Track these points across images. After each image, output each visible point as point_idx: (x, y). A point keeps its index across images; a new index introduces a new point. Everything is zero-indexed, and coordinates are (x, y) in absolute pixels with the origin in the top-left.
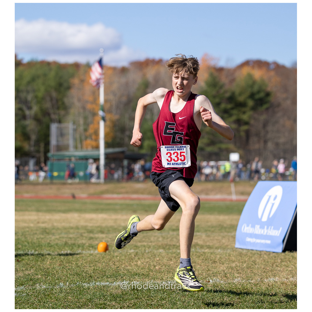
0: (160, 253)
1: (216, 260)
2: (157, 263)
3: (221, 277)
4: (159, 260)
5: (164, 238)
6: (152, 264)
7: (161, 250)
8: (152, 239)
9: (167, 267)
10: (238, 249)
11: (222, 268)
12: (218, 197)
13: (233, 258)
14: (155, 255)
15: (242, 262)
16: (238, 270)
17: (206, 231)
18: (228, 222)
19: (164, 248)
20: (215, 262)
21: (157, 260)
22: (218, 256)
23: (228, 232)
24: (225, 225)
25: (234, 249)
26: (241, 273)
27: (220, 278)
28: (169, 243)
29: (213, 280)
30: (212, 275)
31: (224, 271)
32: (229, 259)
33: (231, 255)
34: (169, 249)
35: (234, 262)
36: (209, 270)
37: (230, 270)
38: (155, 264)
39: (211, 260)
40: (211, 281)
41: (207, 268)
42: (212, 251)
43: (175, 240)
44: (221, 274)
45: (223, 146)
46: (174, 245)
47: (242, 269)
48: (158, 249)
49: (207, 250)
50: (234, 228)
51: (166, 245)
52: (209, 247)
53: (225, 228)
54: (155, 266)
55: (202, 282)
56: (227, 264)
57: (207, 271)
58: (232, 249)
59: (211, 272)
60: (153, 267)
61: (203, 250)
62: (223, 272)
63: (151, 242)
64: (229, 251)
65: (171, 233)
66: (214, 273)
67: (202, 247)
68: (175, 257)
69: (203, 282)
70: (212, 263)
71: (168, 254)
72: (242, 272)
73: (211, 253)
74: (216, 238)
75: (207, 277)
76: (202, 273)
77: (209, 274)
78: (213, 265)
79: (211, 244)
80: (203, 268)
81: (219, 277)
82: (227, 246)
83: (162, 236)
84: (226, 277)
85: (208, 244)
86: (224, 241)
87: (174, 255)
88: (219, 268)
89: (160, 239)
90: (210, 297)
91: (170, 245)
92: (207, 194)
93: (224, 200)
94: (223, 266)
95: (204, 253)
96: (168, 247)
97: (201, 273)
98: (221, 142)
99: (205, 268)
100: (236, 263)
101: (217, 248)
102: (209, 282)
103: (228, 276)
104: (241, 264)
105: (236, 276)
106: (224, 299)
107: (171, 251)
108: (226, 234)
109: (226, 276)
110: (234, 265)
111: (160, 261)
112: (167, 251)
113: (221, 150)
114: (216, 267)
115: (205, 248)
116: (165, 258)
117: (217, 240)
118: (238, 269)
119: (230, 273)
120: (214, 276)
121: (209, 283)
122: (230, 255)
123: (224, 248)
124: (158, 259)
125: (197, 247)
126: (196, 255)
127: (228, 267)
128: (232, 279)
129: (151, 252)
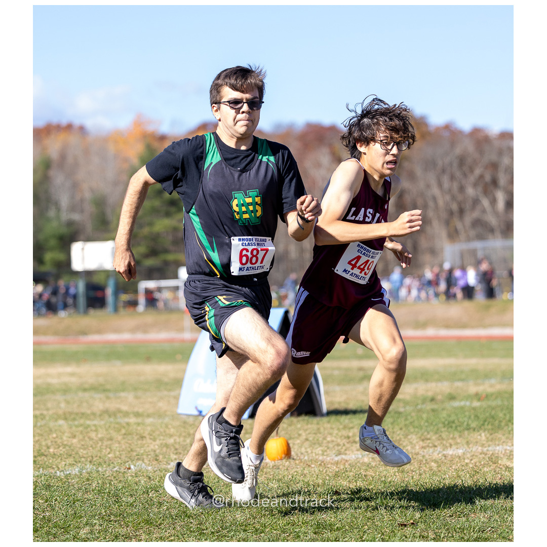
0: (60, 426)
1: (144, 435)
2: (52, 442)
3: (150, 461)
4: (57, 437)
5: (68, 402)
6: (44, 443)
7: (61, 422)
8: (49, 405)
9: (67, 448)
10: (182, 416)
11: (152, 447)
12: (163, 335)
13: (172, 430)
14: (51, 430)
15: (185, 437)
16: (176, 449)
17: (136, 389)
18: (172, 375)
19: (66, 419)
20: (142, 437)
21: (54, 438)
22: (149, 428)
23: (170, 390)
24: (166, 380)
25: (176, 416)
26: (180, 453)
27: (148, 462)
28: (76, 410)
29: (135, 466)
30: (136, 458)
31: (155, 451)
32: (165, 431)
33: (170, 426)
34: (74, 419)
35: (171, 436)
36: (132, 450)
37: (164, 449)
38: (49, 444)
39: (137, 434)
40: (132, 467)
41: (129, 447)
42: (140, 420)
43: (85, 404)
44: (150, 456)
45: (170, 257)
46: (83, 414)
47: (183, 447)
48: (56, 420)
49: (132, 420)
50: (178, 383)
51: (71, 413)
52: (137, 415)
53: (166, 384)
54: (48, 448)
55: (118, 470)
56: (160, 440)
57: (129, 452)
58: (173, 416)
59: (135, 454)
60: (45, 448)
61: (126, 420)
62: (152, 453)
63: (48, 409)
64: (167, 420)
65: (80, 394)
66: (139, 455)
67: (126, 414)
68: (81, 432)
69: (120, 469)
70: (138, 439)
71: (71, 428)
72: (182, 452)
73: (138, 424)
74: (150, 400)
75: (128, 462)
76: (121, 455)
77: (131, 456)
78: (139, 442)
79: (141, 410)
80: (124, 447)
81: (146, 461)
82: (166, 411)
83: (65, 400)
84: (156, 460)
85: (136, 409)
86: (161, 404)
87: (81, 429)
88: (148, 446)
89: (63, 405)
90: (127, 492)
91: (77, 414)
92: (145, 332)
93: (171, 341)
94: (154, 443)
95: (128, 424)
96: (73, 416)
97: (119, 456)
98: (166, 251)
99: (126, 448)
100: (175, 437)
101: (149, 416)
102: (129, 468)
103: (160, 459)
104: (182, 439)
105: (173, 459)
106: (149, 495)
107: (76, 423)
108: (166, 393)
109: (158, 458)
110: (171, 441)
111: (57, 440)
112: (70, 423)
113: (166, 263)
114: (144, 445)
115: (131, 416)
116: (66, 434)
117: (151, 403)
118: (177, 446)
119: (164, 455)
120: (138, 459)
121: (130, 471)
122: (167, 426)
123: (160, 415)
124: (54, 435)
125: (119, 415)
126: (114, 428)
127: (161, 444)
128: (165, 463)
129: (45, 425)
